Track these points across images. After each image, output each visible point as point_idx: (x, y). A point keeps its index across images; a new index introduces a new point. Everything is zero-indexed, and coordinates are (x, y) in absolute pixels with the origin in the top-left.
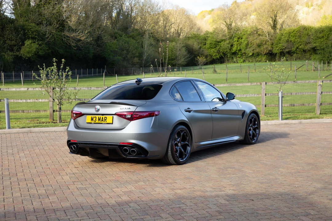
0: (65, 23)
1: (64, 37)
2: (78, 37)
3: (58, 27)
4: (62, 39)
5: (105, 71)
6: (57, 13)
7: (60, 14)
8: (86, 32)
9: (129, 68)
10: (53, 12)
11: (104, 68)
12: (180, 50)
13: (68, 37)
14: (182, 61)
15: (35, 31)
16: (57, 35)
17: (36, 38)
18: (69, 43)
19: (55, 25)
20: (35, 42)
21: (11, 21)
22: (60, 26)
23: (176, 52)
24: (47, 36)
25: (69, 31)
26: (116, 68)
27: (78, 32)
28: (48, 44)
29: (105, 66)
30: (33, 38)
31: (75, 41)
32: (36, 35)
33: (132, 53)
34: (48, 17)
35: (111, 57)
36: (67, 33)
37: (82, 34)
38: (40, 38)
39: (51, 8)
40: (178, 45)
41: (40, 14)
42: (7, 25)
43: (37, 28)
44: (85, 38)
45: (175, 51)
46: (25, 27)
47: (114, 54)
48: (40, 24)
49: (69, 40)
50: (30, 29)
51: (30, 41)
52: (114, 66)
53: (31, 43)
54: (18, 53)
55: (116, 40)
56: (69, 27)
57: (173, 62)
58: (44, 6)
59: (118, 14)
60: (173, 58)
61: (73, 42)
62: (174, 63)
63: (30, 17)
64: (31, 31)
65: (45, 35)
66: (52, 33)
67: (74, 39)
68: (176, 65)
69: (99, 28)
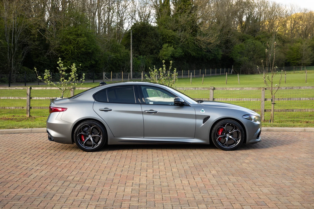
0: (198, 29)
1: (197, 41)
2: (208, 41)
3: (192, 32)
4: (195, 43)
5: (232, 70)
6: (191, 20)
7: (194, 21)
8: (216, 36)
9: (254, 68)
10: (188, 20)
11: (231, 68)
12: (305, 50)
13: (199, 40)
14: (308, 61)
15: (172, 36)
16: (190, 39)
17: (172, 42)
18: (201, 46)
19: (189, 31)
20: (171, 46)
21: (152, 28)
22: (193, 31)
23: (302, 52)
24: (181, 40)
25: (200, 35)
26: (242, 67)
27: (208, 36)
28: (182, 47)
29: (233, 66)
30: (169, 42)
31: (206, 44)
32: (172, 40)
33: (258, 54)
34: (183, 24)
35: (238, 58)
36: (198, 37)
37: (212, 38)
38: (176, 43)
39: (186, 16)
40: (304, 45)
41: (177, 22)
42: (148, 32)
43: (174, 33)
44: (214, 41)
45: (300, 51)
46: (163, 33)
47: (241, 55)
48: (177, 30)
49: (200, 43)
50: (168, 34)
51: (167, 45)
52: (240, 66)
53: (168, 47)
54: (156, 56)
55: (244, 42)
56: (201, 32)
57: (298, 61)
58: (180, 15)
59: (248, 19)
60: (298, 57)
61: (204, 46)
62: (299, 63)
63: (169, 24)
64: (168, 36)
65: (180, 39)
66: (186, 37)
67: (205, 43)
68: (301, 64)
69: (229, 32)
